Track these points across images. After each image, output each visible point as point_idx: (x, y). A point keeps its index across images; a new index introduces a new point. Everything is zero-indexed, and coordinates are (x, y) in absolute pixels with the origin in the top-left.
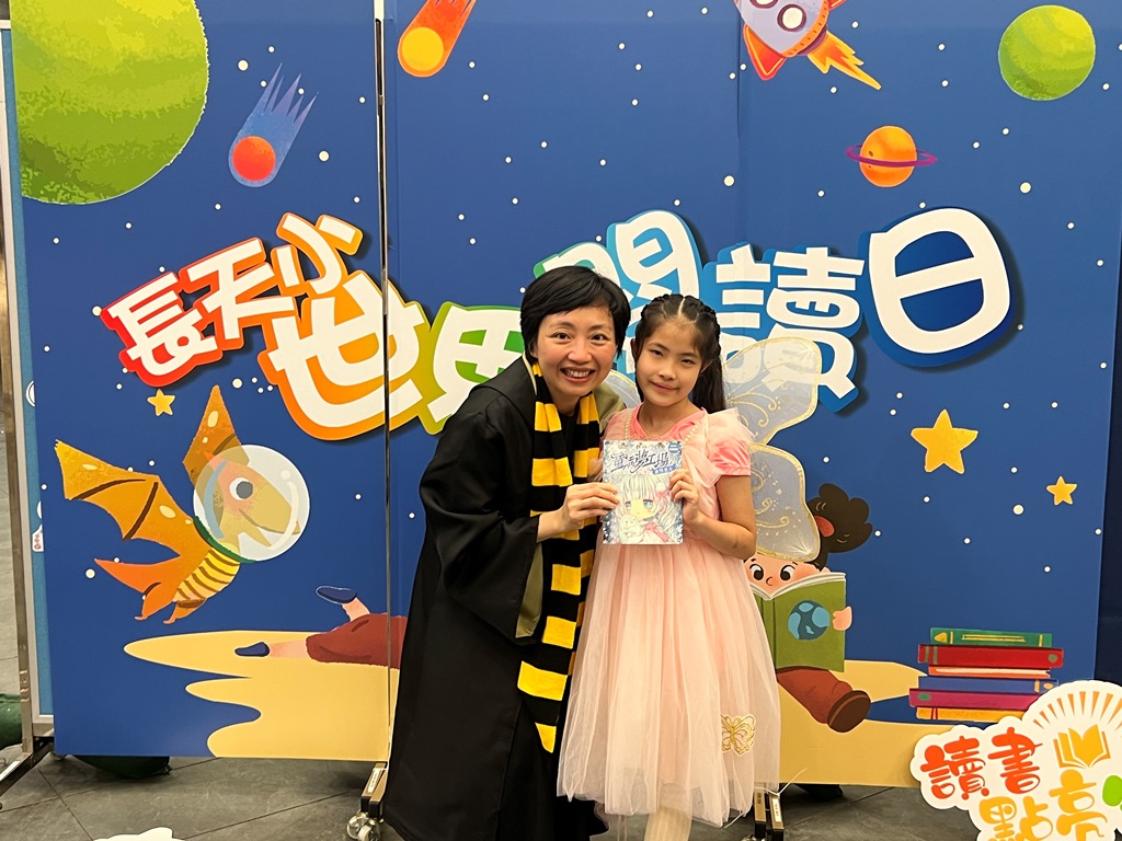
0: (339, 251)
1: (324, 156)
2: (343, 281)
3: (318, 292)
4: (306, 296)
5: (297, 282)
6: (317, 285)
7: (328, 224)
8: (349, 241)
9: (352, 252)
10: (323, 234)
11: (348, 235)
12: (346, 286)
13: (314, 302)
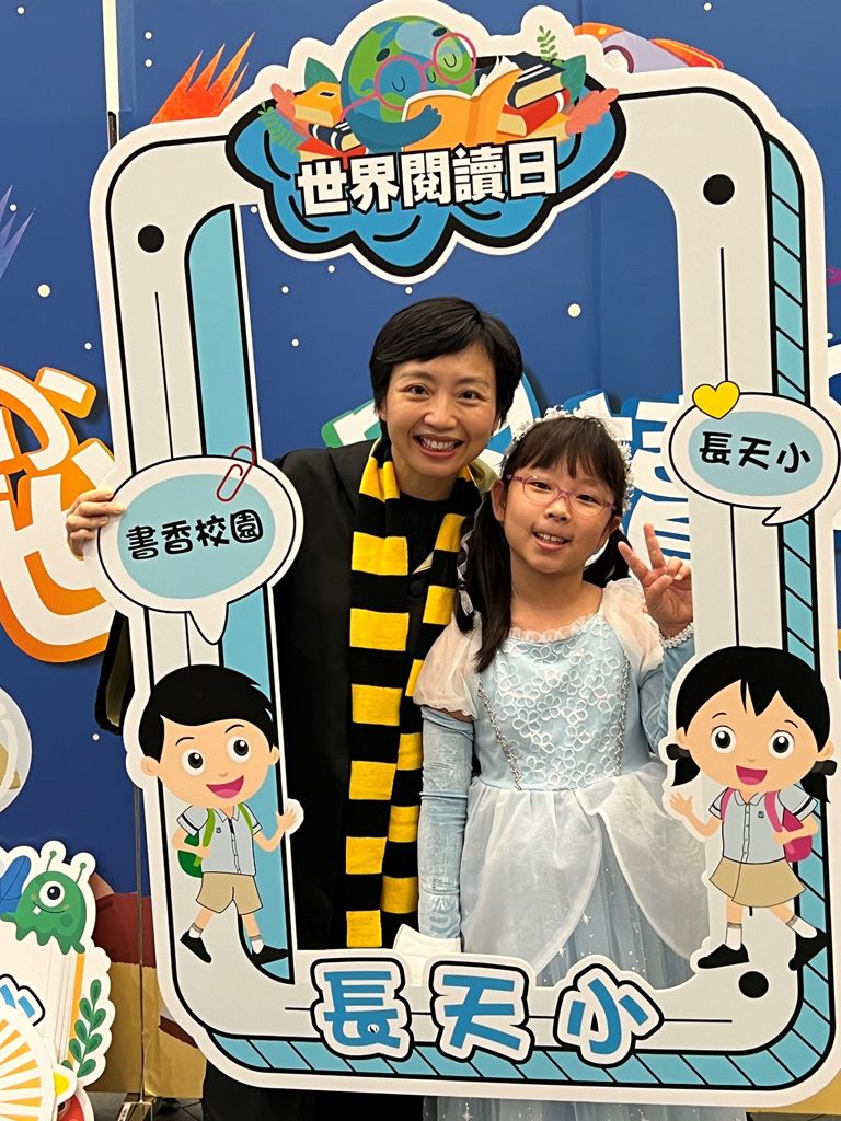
0: (64, 412)
1: (44, 291)
2: (72, 452)
3: (40, 467)
4: (23, 473)
5: (11, 456)
6: (38, 459)
7: (51, 378)
8: (79, 401)
9: (82, 413)
10: (45, 392)
11: (76, 391)
12: (75, 459)
13: (33, 481)
